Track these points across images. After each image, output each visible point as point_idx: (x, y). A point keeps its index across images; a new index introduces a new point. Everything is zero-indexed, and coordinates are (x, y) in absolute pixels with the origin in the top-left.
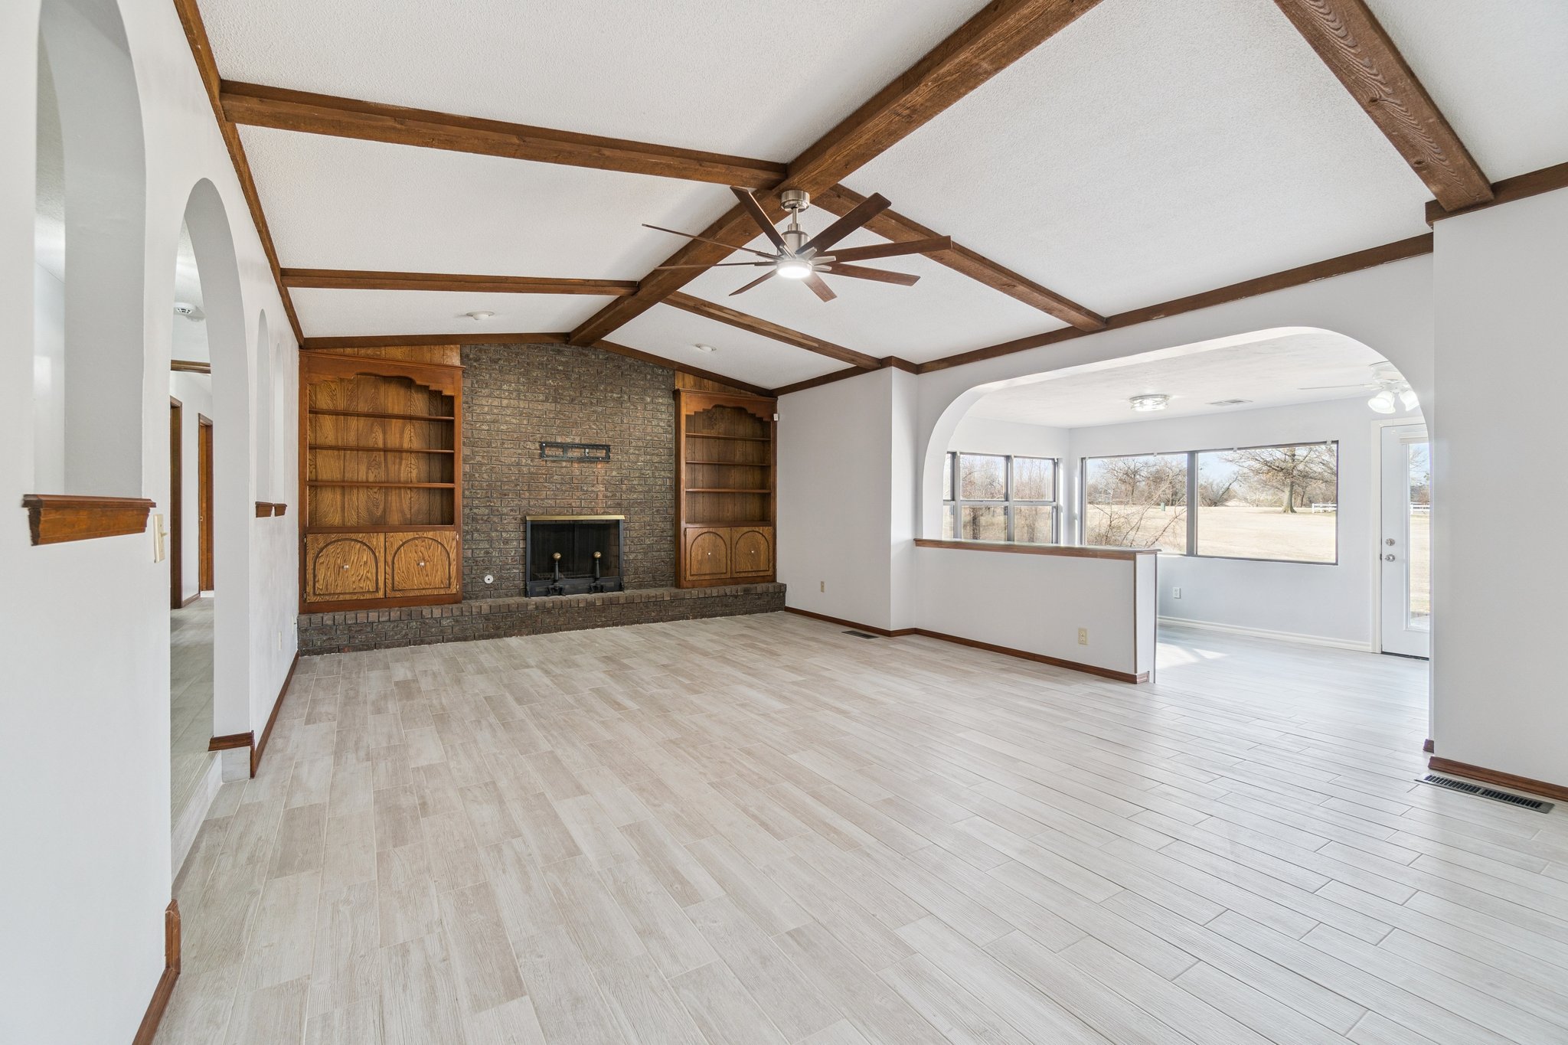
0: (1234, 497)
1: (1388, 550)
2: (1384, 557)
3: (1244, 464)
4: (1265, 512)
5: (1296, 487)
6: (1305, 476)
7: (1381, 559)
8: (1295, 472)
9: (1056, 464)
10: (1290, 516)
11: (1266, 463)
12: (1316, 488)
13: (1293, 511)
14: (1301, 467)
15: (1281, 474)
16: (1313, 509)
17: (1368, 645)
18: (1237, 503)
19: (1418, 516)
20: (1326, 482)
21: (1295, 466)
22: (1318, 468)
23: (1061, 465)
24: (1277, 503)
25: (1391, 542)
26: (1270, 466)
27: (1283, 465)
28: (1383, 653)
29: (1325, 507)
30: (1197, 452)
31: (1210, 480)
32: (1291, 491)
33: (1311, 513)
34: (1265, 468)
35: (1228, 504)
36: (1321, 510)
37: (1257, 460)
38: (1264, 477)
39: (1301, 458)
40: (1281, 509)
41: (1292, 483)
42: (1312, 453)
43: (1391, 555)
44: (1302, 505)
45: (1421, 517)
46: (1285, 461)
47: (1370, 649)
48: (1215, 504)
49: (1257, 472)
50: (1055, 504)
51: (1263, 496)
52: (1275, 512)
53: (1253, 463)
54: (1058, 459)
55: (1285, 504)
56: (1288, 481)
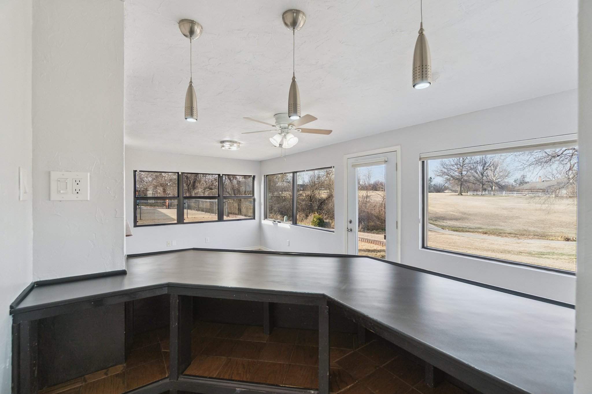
0: (447, 189)
3: (444, 177)
4: (452, 195)
5: (463, 186)
10: (460, 197)
11: (452, 176)
12: (471, 186)
13: (462, 195)
15: (457, 181)
16: (469, 194)
19: (505, 196)
20: (474, 183)
21: (462, 178)
22: (472, 179)
23: (256, 179)
26: (453, 178)
27: (458, 177)
29: (473, 193)
32: (461, 187)
35: (445, 192)
36: (472, 194)
37: (448, 175)
38: (451, 182)
39: (464, 175)
40: (457, 194)
42: (469, 173)
45: (507, 196)
46: (459, 176)
48: (439, 192)
50: (253, 197)
52: (455, 195)
53: (447, 176)
54: (254, 176)
55: (459, 192)
56: (460, 183)
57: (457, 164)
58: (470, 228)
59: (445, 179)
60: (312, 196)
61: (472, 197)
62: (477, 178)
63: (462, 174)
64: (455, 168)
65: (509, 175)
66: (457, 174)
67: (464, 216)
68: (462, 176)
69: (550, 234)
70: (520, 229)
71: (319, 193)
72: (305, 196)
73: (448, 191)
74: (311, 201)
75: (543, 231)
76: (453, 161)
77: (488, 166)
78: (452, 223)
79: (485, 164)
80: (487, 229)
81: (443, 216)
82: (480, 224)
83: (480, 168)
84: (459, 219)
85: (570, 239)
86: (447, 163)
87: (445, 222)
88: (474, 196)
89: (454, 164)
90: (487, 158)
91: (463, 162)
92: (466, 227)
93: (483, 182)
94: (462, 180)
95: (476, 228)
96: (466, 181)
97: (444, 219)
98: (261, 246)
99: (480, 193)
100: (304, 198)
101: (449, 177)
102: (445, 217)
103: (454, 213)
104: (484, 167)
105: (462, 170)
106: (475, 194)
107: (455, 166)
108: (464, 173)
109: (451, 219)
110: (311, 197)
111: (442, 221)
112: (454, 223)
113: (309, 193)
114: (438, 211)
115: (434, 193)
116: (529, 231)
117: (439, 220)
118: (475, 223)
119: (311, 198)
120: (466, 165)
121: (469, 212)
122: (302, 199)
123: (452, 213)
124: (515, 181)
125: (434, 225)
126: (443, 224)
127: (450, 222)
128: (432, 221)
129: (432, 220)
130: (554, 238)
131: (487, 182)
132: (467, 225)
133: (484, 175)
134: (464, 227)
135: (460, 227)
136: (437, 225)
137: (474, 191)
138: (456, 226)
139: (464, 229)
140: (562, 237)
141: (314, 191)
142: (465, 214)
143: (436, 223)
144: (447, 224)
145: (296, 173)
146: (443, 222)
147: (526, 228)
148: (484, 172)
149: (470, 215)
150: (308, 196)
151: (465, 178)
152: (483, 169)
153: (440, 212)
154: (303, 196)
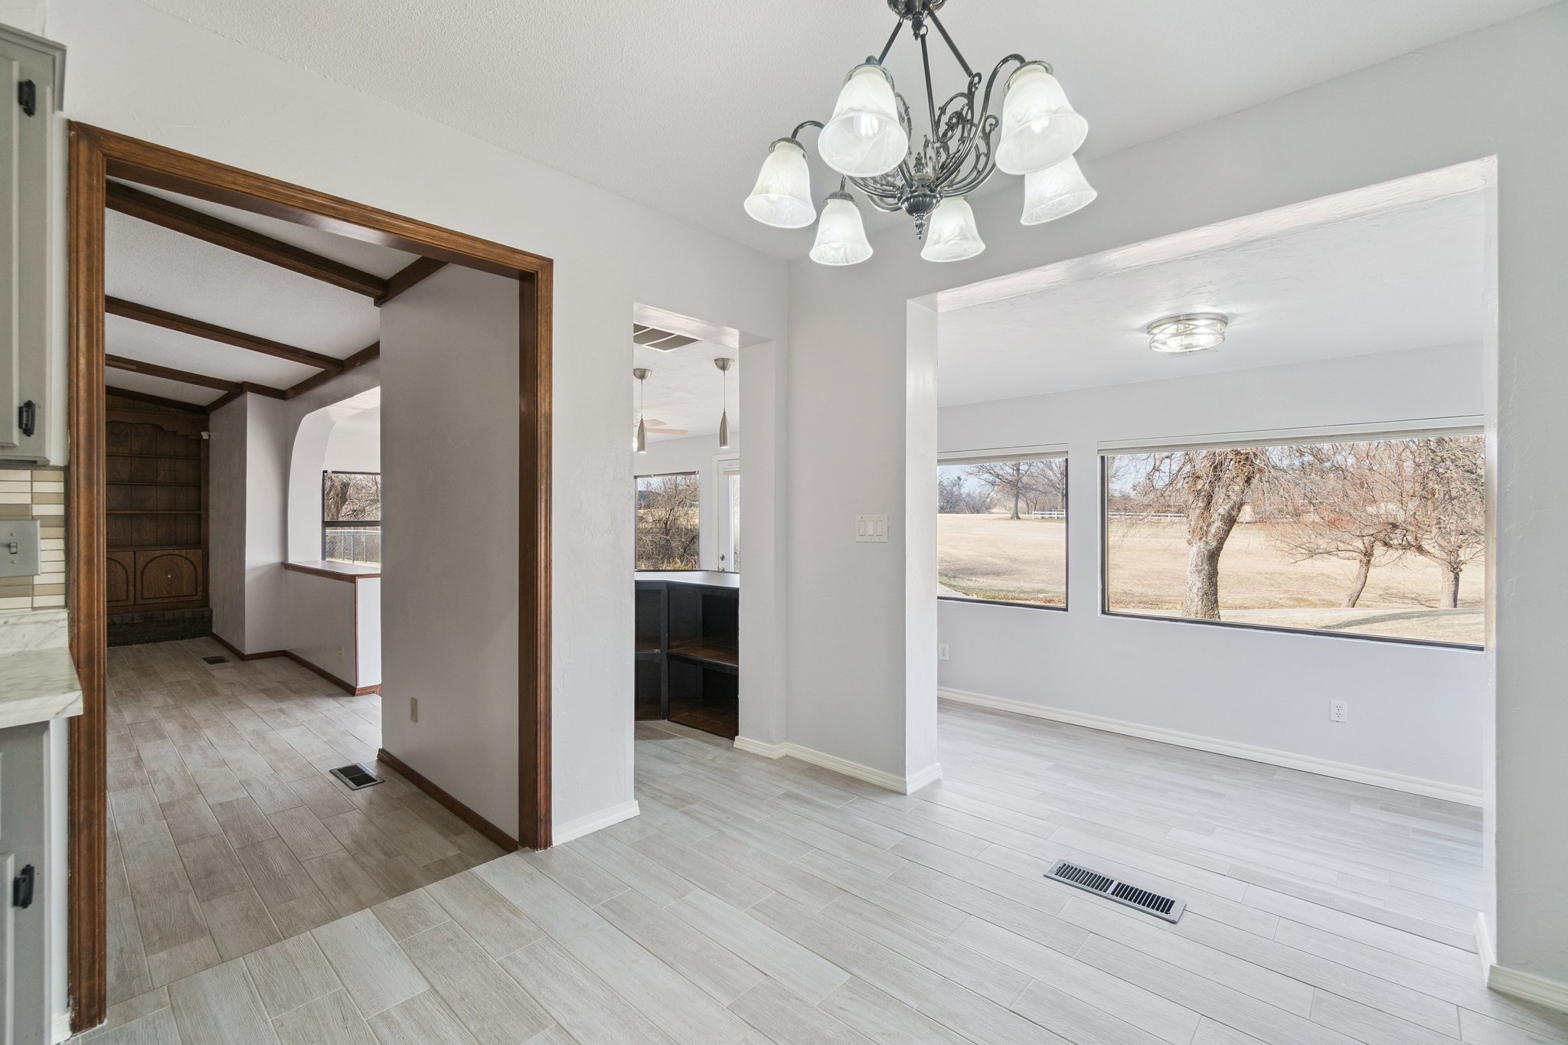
3: (982, 477)
5: (1020, 497)
10: (1016, 523)
11: (998, 476)
13: (1018, 518)
15: (1009, 485)
16: (1033, 516)
21: (1019, 479)
24: (1006, 510)
26: (1001, 479)
27: (1010, 478)
29: (1043, 514)
32: (1017, 500)
33: (1032, 519)
34: (998, 481)
36: (1040, 516)
38: (995, 488)
39: (1025, 473)
40: (1008, 516)
41: (1017, 493)
44: (1028, 514)
46: (1013, 475)
49: (991, 484)
52: (1004, 519)
53: (987, 476)
55: (1013, 511)
56: (1015, 491)
58: (1023, 592)
59: (983, 482)
60: (669, 522)
61: (1038, 523)
62: (1051, 481)
63: (1018, 470)
65: (1117, 474)
66: (1008, 469)
67: (1014, 565)
68: (1018, 474)
69: (1168, 599)
70: (1116, 590)
71: (686, 514)
72: (651, 520)
73: (998, 511)
74: (667, 534)
75: (1158, 593)
78: (989, 581)
80: (1054, 592)
81: (972, 567)
82: (1043, 581)
84: (1004, 573)
87: (974, 579)
88: (1043, 522)
92: (1014, 589)
94: (1020, 485)
95: (1033, 592)
96: (1027, 487)
97: (972, 574)
99: (1055, 514)
100: (649, 526)
101: (991, 478)
102: (974, 569)
103: (994, 560)
106: (1047, 516)
108: (1023, 468)
109: (986, 574)
110: (666, 524)
111: (967, 578)
112: (993, 581)
113: (661, 513)
115: (966, 513)
116: (1133, 595)
117: (960, 575)
118: (1033, 580)
119: (666, 526)
121: (1026, 558)
122: (646, 528)
123: (989, 559)
124: (1134, 488)
126: (969, 583)
127: (985, 580)
128: (946, 578)
129: (946, 576)
130: (1170, 606)
132: (1018, 584)
134: (1012, 589)
136: (955, 586)
137: (1043, 509)
138: (996, 588)
141: (676, 509)
142: (1015, 560)
143: (955, 583)
144: (977, 585)
147: (1127, 589)
149: (1026, 563)
150: (659, 521)
151: (1025, 479)
154: (647, 522)
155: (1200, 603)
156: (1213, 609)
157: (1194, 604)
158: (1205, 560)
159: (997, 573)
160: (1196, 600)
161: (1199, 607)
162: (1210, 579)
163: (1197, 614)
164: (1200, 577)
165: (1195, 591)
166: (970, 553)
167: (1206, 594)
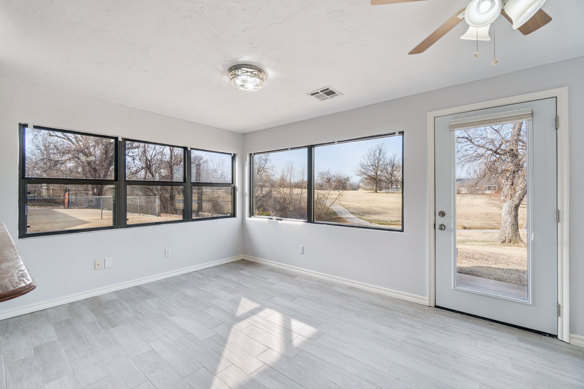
0: (360, 188)
1: (440, 220)
2: (437, 227)
3: (363, 176)
4: (369, 192)
5: (377, 184)
6: (380, 180)
7: (435, 228)
8: (377, 179)
9: (234, 158)
10: (376, 194)
11: (369, 176)
12: (384, 184)
13: (377, 192)
14: (379, 177)
15: (373, 180)
16: (382, 191)
17: (425, 300)
18: (361, 190)
20: (386, 182)
21: (377, 177)
22: (384, 178)
23: (237, 159)
24: (373, 189)
25: (442, 214)
26: (370, 177)
27: (374, 177)
28: (436, 307)
30: (314, 146)
31: (354, 182)
32: (376, 186)
33: (382, 193)
34: (369, 178)
35: (359, 190)
36: (384, 191)
38: (368, 181)
39: (379, 175)
40: (373, 191)
41: (376, 183)
42: (382, 173)
43: (444, 226)
44: (380, 190)
46: (375, 175)
47: (427, 303)
48: (355, 190)
49: (366, 179)
50: (233, 185)
51: (368, 187)
52: (372, 192)
53: (365, 176)
54: (234, 154)
55: (374, 190)
57: (372, 165)
58: (392, 221)
61: (385, 194)
62: (387, 178)
63: (377, 173)
64: (371, 169)
66: (373, 173)
67: (385, 211)
68: (377, 175)
76: (369, 162)
77: (396, 168)
79: (393, 166)
83: (390, 169)
84: (381, 213)
85: (466, 228)
86: (365, 164)
88: (387, 193)
89: (371, 165)
90: (395, 161)
91: (378, 163)
92: (388, 220)
93: (392, 181)
97: (369, 214)
98: (244, 255)
99: (390, 191)
102: (369, 212)
104: (393, 168)
105: (377, 170)
106: (387, 191)
107: (372, 167)
108: (379, 173)
112: (378, 217)
114: (363, 207)
117: (365, 215)
120: (380, 166)
121: (388, 207)
123: (374, 208)
125: (363, 219)
126: (369, 218)
127: (375, 217)
129: (359, 215)
131: (395, 181)
133: (393, 175)
135: (384, 221)
137: (386, 189)
138: (380, 220)
139: (387, 222)
140: (461, 226)
142: (385, 209)
143: (364, 218)
144: (372, 218)
145: (314, 147)
146: (369, 217)
148: (392, 173)
149: (388, 209)
152: (392, 170)
153: (365, 208)
155: (510, 229)
156: (517, 232)
157: (507, 229)
158: (513, 209)
159: (379, 214)
160: (509, 227)
161: (510, 231)
162: (515, 218)
163: (509, 234)
164: (510, 217)
165: (508, 223)
166: (366, 206)
167: (513, 225)
